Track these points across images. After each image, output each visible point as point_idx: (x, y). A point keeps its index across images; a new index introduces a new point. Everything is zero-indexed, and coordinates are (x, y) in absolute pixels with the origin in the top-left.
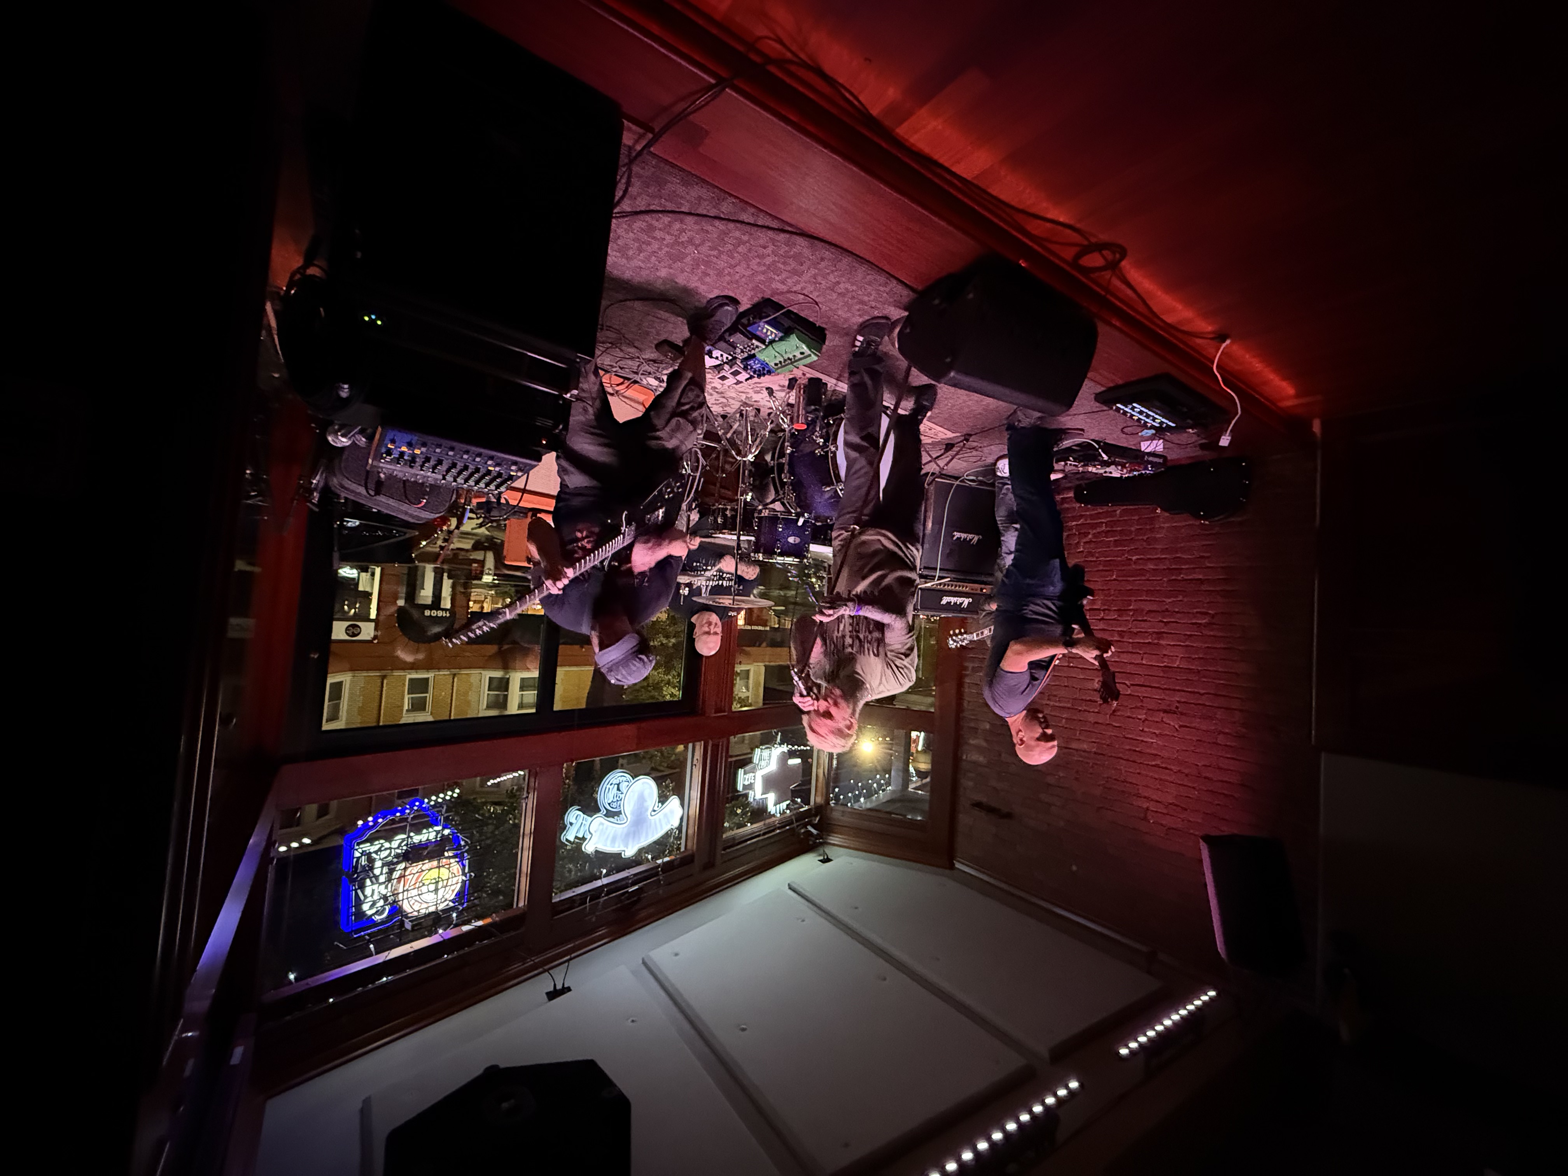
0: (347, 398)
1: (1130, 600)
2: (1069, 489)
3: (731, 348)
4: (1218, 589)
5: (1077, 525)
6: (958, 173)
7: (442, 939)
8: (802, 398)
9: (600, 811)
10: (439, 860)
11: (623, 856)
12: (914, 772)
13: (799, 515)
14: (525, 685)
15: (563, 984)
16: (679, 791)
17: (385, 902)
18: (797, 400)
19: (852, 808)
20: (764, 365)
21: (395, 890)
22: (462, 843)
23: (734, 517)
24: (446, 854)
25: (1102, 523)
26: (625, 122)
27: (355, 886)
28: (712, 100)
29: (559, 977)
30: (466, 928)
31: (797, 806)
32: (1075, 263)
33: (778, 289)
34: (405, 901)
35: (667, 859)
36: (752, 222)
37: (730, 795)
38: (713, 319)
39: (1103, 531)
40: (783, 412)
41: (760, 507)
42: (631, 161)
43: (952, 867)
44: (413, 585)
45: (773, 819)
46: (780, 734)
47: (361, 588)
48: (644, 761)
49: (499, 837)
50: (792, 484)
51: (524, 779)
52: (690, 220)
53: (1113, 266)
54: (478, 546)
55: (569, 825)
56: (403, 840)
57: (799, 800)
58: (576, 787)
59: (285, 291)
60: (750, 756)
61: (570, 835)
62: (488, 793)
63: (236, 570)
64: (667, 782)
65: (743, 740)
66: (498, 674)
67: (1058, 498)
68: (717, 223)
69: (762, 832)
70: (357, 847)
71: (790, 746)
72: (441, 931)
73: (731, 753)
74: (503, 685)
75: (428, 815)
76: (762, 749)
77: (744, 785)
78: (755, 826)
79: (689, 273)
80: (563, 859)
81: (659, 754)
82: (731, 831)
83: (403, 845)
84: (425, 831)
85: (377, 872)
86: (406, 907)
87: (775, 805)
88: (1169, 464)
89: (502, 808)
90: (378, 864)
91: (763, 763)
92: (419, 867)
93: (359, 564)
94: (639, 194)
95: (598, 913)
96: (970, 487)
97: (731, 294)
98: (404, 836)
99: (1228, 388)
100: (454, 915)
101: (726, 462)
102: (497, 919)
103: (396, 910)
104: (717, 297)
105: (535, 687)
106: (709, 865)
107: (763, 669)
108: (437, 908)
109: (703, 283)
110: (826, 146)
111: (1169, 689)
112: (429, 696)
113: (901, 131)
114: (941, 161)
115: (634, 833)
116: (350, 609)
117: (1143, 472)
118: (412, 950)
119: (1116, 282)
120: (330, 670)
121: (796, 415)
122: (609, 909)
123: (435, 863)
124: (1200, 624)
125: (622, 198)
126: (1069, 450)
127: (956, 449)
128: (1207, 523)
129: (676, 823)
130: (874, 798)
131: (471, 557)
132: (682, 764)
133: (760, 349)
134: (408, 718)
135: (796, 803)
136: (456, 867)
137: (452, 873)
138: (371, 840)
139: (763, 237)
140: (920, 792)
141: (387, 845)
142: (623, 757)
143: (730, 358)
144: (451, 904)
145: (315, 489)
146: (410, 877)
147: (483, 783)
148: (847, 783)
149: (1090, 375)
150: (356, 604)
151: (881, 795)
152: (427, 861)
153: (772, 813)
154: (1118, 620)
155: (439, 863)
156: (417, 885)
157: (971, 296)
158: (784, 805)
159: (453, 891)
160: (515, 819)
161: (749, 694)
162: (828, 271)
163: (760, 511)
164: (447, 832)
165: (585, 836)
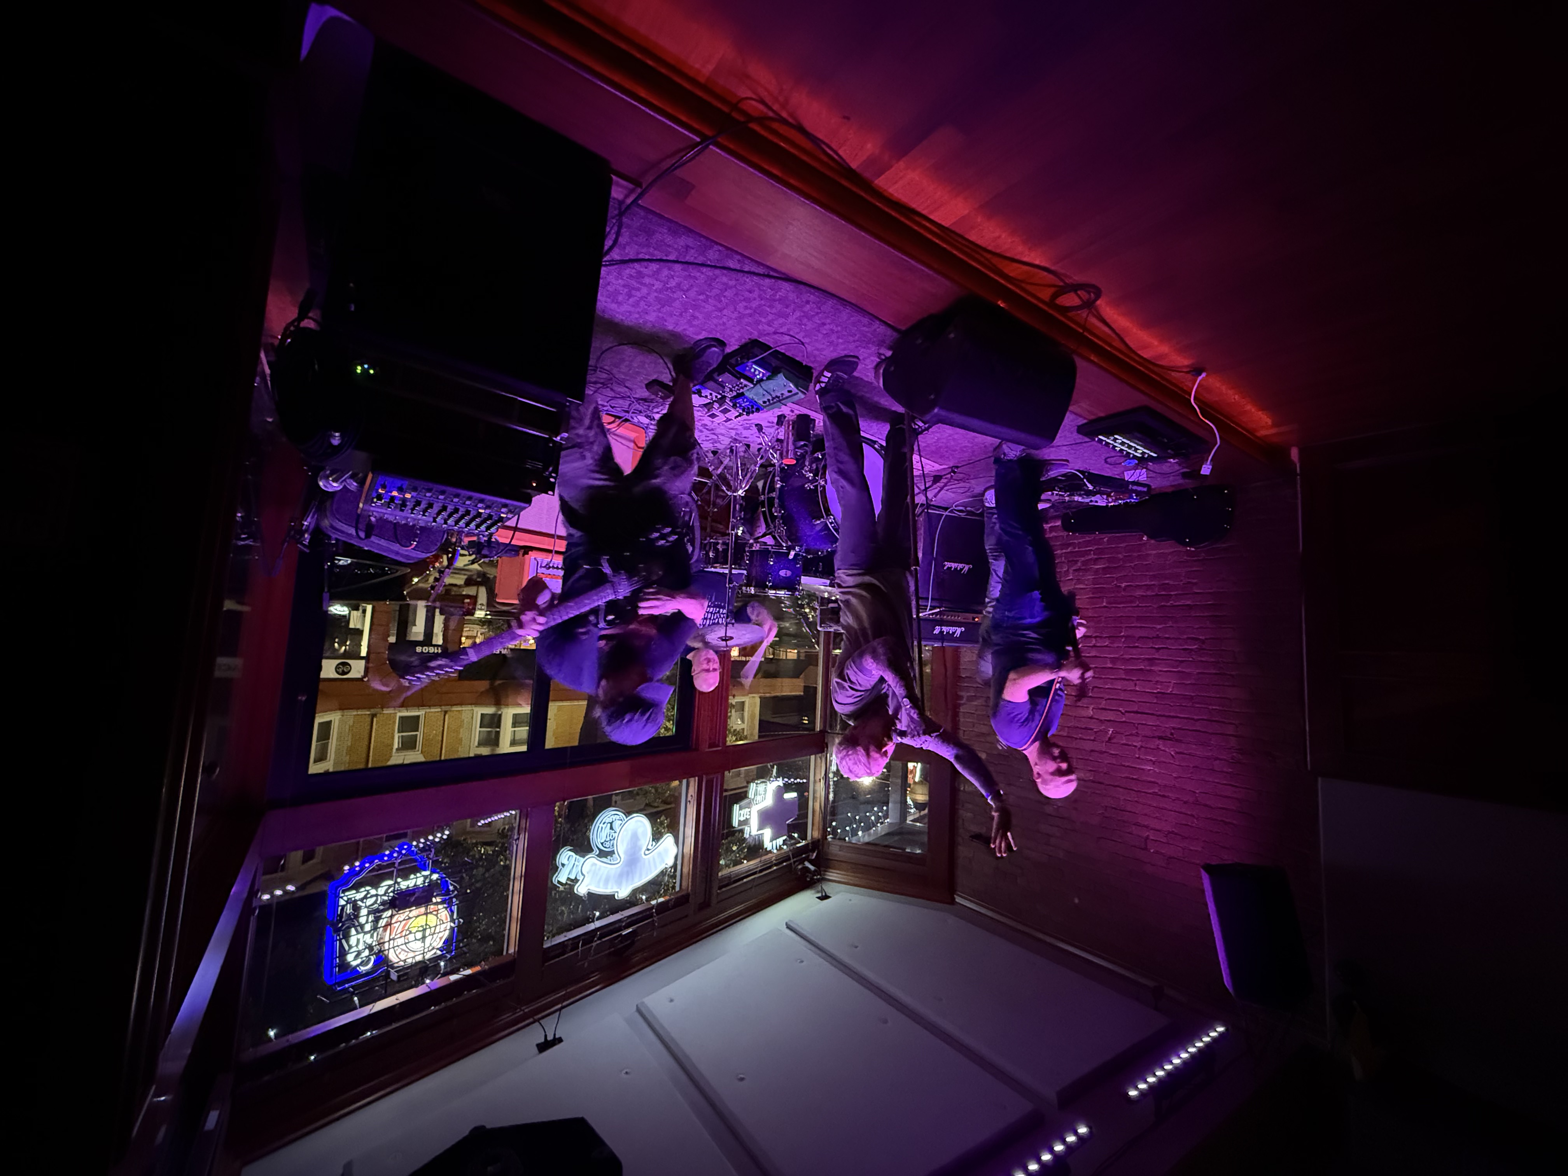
0: (339, 445)
1: (1121, 627)
2: (1055, 518)
3: (721, 388)
4: (1206, 614)
5: (1065, 553)
6: (936, 220)
7: (429, 990)
8: (790, 434)
9: (593, 850)
10: (427, 906)
11: (616, 897)
12: (912, 803)
13: (790, 548)
14: (517, 721)
15: (555, 1035)
16: (673, 828)
17: (370, 952)
18: (786, 436)
19: (850, 842)
20: (753, 403)
21: (381, 938)
22: (451, 888)
23: (725, 551)
24: (434, 900)
25: (1091, 550)
26: (614, 177)
27: (339, 935)
28: (697, 155)
29: (550, 1027)
30: (453, 978)
31: (793, 841)
32: (1052, 303)
33: (764, 330)
34: (392, 951)
35: (661, 900)
36: (739, 268)
37: (725, 831)
38: (701, 360)
39: (1091, 559)
40: (773, 448)
41: (751, 541)
42: (621, 214)
43: (953, 902)
44: (404, 622)
45: (770, 855)
46: (775, 767)
47: (352, 626)
48: (638, 797)
49: (489, 879)
50: (783, 517)
51: (515, 818)
52: (677, 267)
53: (1089, 305)
54: (469, 582)
55: (560, 867)
56: (390, 886)
57: (796, 835)
58: (568, 826)
59: (280, 340)
60: (744, 790)
61: (562, 877)
62: (479, 833)
63: (225, 609)
64: (662, 819)
65: (739, 774)
66: (490, 710)
67: (1046, 526)
68: (704, 270)
69: (758, 869)
70: (342, 895)
71: (786, 780)
72: (428, 981)
73: (725, 787)
74: (494, 722)
75: (416, 860)
76: (757, 784)
77: (739, 821)
78: (751, 863)
79: (677, 316)
80: (556, 900)
81: (653, 791)
82: (726, 869)
83: (389, 891)
84: (412, 876)
85: (362, 920)
86: (392, 957)
87: (771, 841)
88: (1153, 493)
89: (493, 848)
90: (364, 912)
91: (759, 798)
92: (406, 914)
93: (351, 602)
94: (628, 244)
95: (590, 958)
96: (960, 518)
97: (718, 336)
98: (390, 882)
99: (1206, 418)
100: (442, 964)
101: (717, 496)
102: (486, 967)
103: (381, 959)
104: (706, 339)
105: (526, 722)
106: (705, 905)
107: (758, 701)
108: (424, 957)
109: (692, 326)
110: (807, 196)
111: (1164, 716)
112: (420, 734)
113: (880, 182)
114: (919, 209)
115: (628, 874)
116: (340, 646)
117: (1128, 501)
118: (398, 1002)
119: (1094, 320)
120: (319, 707)
121: (785, 450)
122: (603, 954)
123: (422, 910)
124: (1192, 650)
125: (611, 248)
126: (1055, 480)
127: (944, 481)
128: (1193, 549)
129: (670, 862)
130: (872, 831)
131: (464, 593)
132: (676, 799)
133: (748, 388)
134: (398, 758)
135: (793, 838)
136: (444, 914)
137: (440, 920)
138: (357, 887)
139: (750, 282)
140: (918, 824)
141: (373, 892)
142: (617, 794)
143: (719, 396)
144: (439, 953)
145: (306, 531)
146: (397, 925)
147: (474, 825)
148: (844, 816)
149: (1071, 408)
150: (346, 642)
151: (879, 828)
152: (414, 908)
153: (768, 849)
154: (1110, 647)
155: (426, 909)
156: (404, 934)
157: (952, 335)
158: (780, 841)
159: (441, 938)
160: (506, 860)
161: (745, 726)
162: (812, 313)
163: (752, 545)
164: (435, 877)
165: (578, 878)
